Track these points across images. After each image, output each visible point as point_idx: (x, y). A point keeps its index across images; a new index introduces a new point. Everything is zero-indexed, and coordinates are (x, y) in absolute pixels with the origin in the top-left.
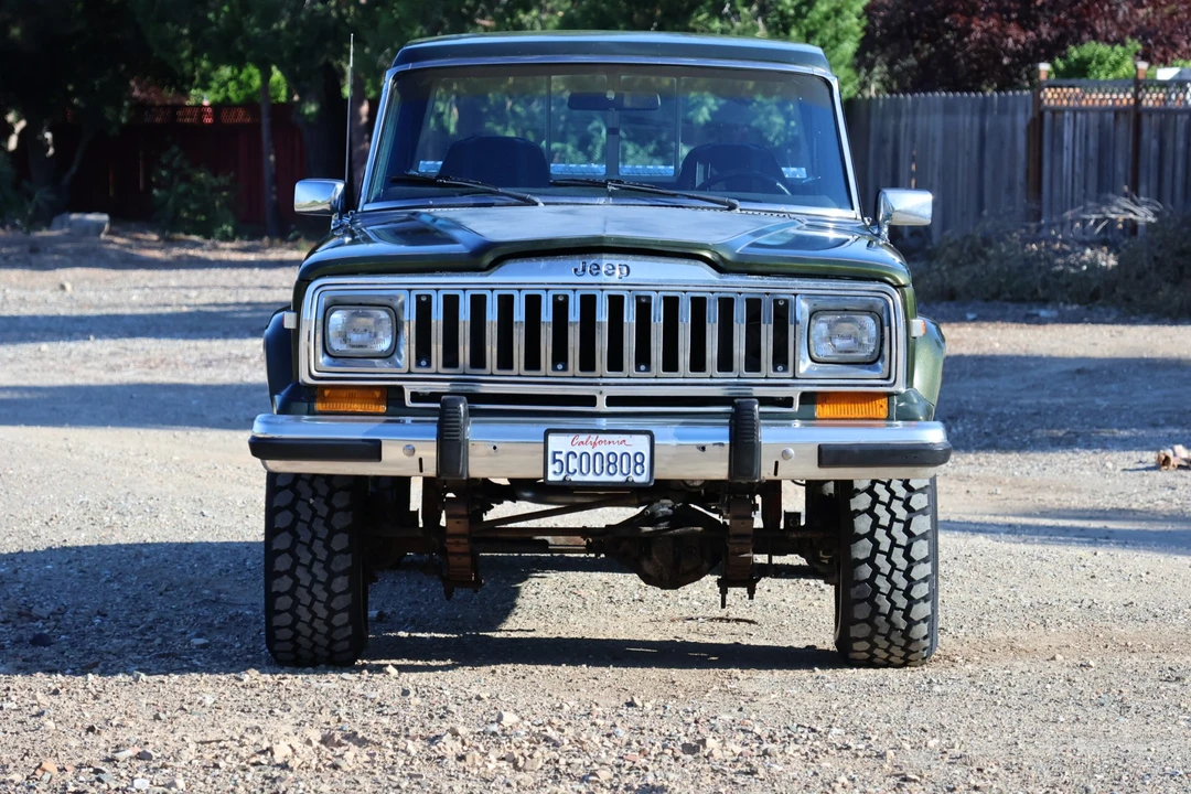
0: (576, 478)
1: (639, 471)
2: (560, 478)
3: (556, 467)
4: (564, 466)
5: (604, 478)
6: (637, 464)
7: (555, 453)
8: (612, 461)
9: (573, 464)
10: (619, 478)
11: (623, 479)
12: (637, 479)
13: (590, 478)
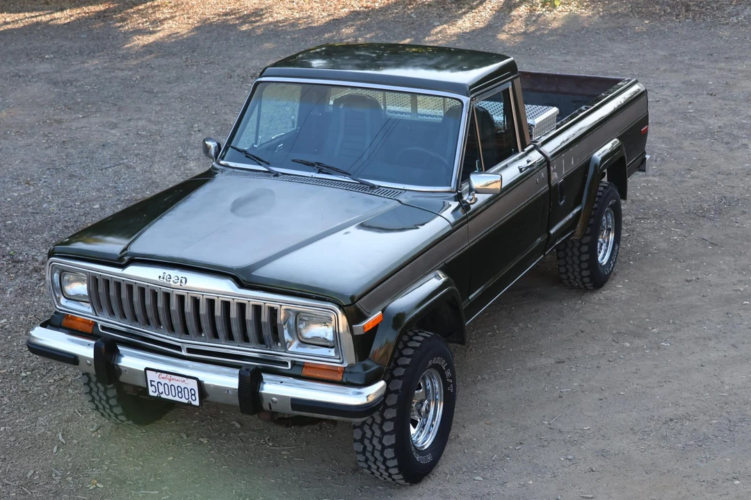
0: (163, 396)
1: (194, 399)
2: (155, 395)
3: (153, 388)
4: (157, 389)
5: (176, 399)
6: (192, 395)
7: (151, 381)
8: (180, 390)
9: (161, 389)
10: (184, 400)
11: (186, 401)
12: (193, 403)
13: (170, 397)
